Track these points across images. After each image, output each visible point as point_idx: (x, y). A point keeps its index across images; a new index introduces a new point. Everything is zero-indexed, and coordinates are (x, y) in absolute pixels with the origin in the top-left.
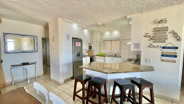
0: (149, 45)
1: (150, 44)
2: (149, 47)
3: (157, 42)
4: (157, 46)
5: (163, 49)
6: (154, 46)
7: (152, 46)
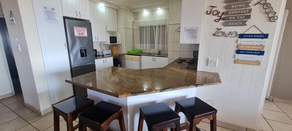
0: (214, 31)
1: (217, 30)
2: (214, 35)
3: (230, 24)
4: (230, 33)
5: (240, 40)
6: (223, 34)
7: (220, 34)
